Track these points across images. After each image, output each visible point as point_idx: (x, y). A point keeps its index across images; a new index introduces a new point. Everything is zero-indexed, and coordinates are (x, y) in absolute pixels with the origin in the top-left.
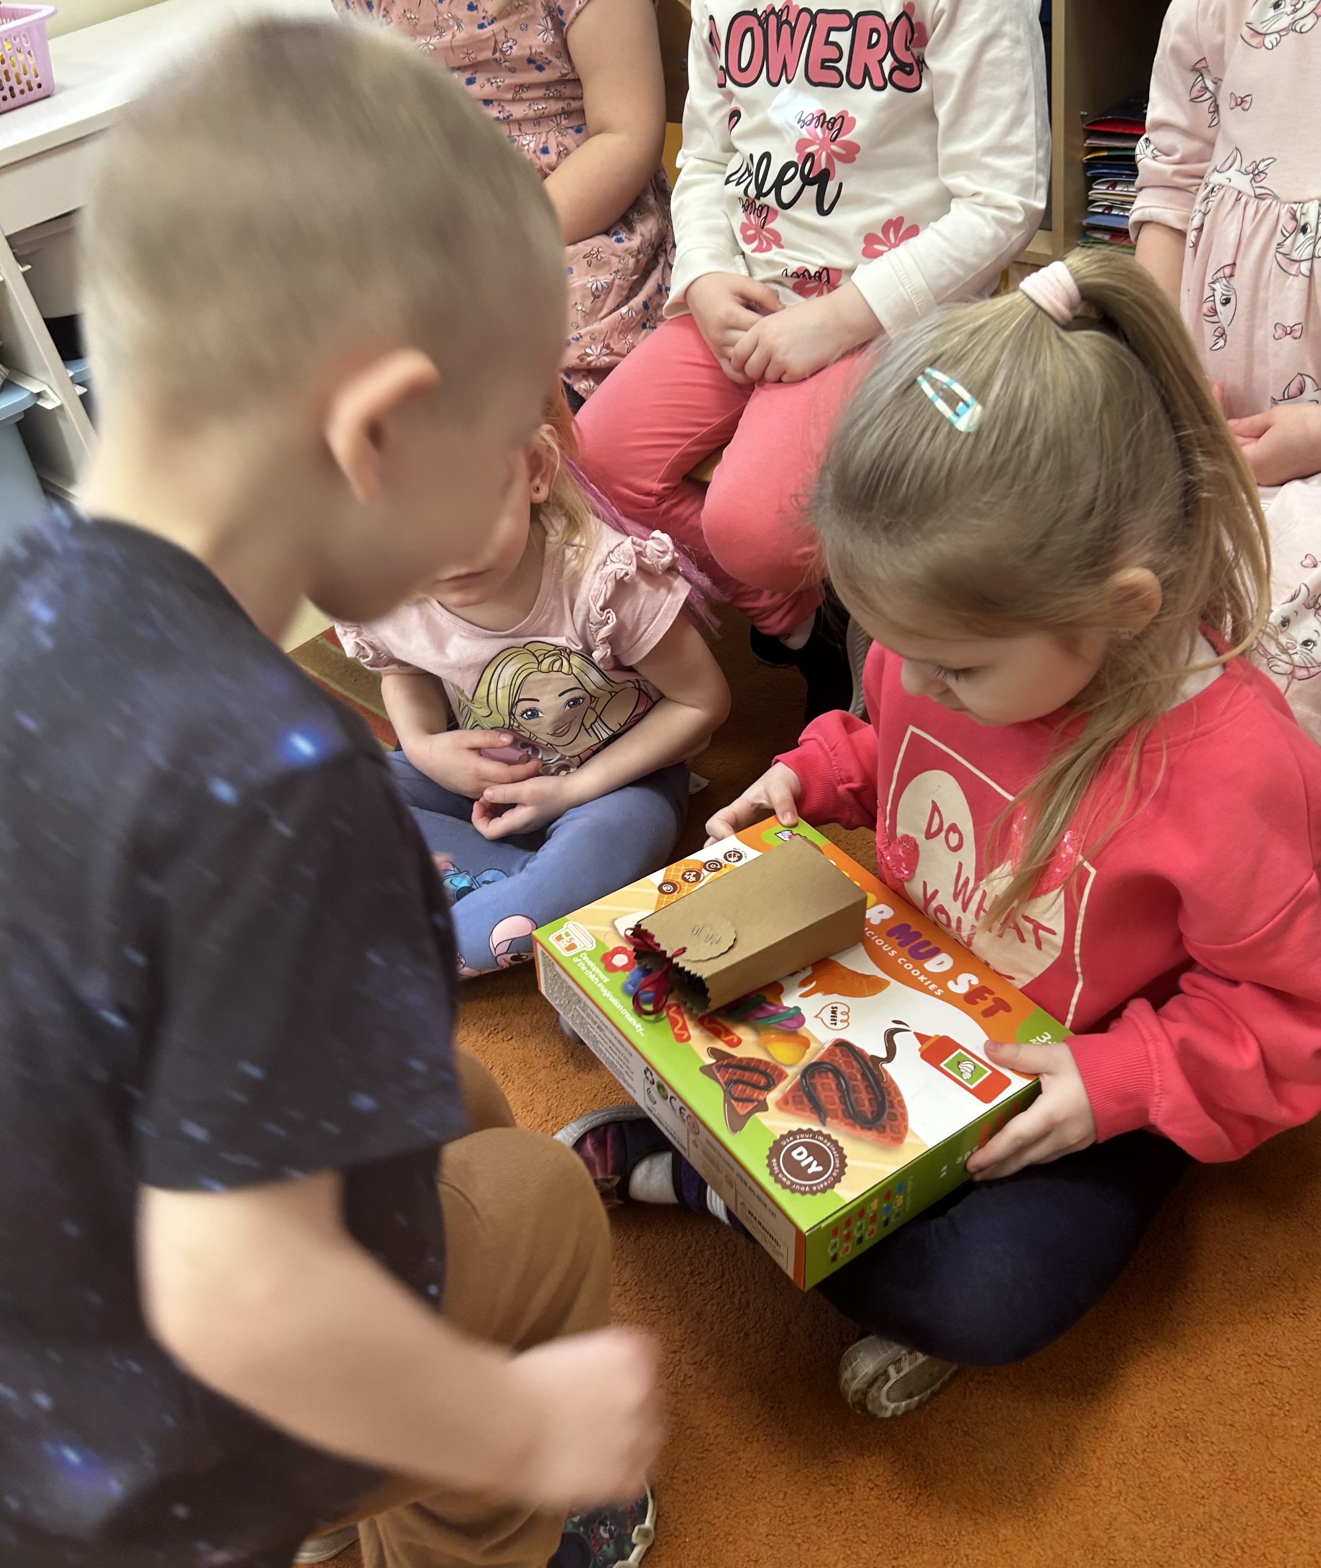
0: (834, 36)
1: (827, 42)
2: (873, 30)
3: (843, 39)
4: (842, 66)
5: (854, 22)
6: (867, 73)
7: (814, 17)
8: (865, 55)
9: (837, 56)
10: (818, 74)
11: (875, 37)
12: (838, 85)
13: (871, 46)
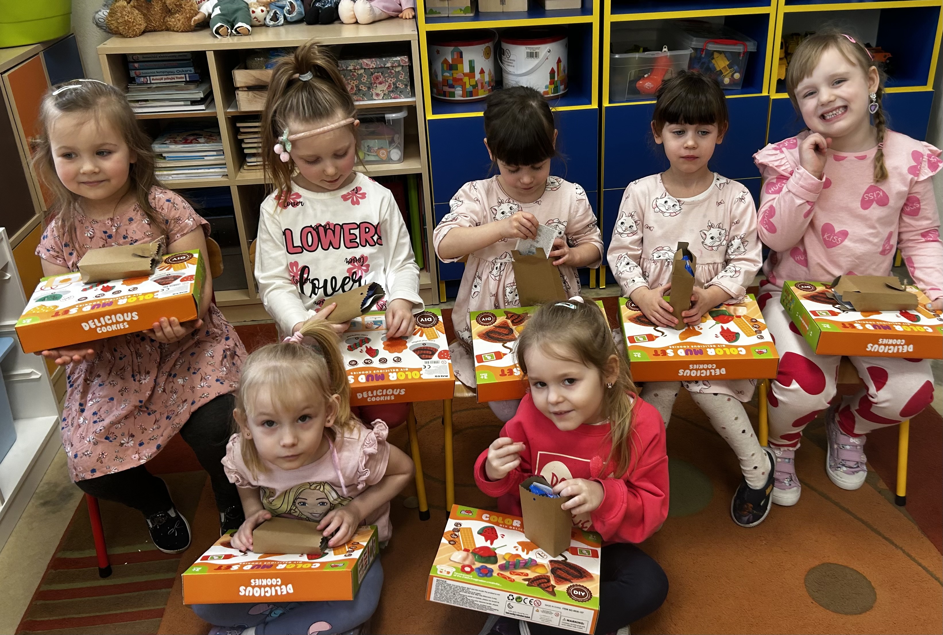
0: (352, 231)
1: (350, 234)
2: (366, 228)
3: (357, 232)
4: (358, 240)
5: (359, 226)
6: (367, 241)
7: (342, 227)
8: (364, 236)
9: (355, 237)
10: (349, 244)
11: (367, 230)
12: (358, 247)
13: (366, 233)
